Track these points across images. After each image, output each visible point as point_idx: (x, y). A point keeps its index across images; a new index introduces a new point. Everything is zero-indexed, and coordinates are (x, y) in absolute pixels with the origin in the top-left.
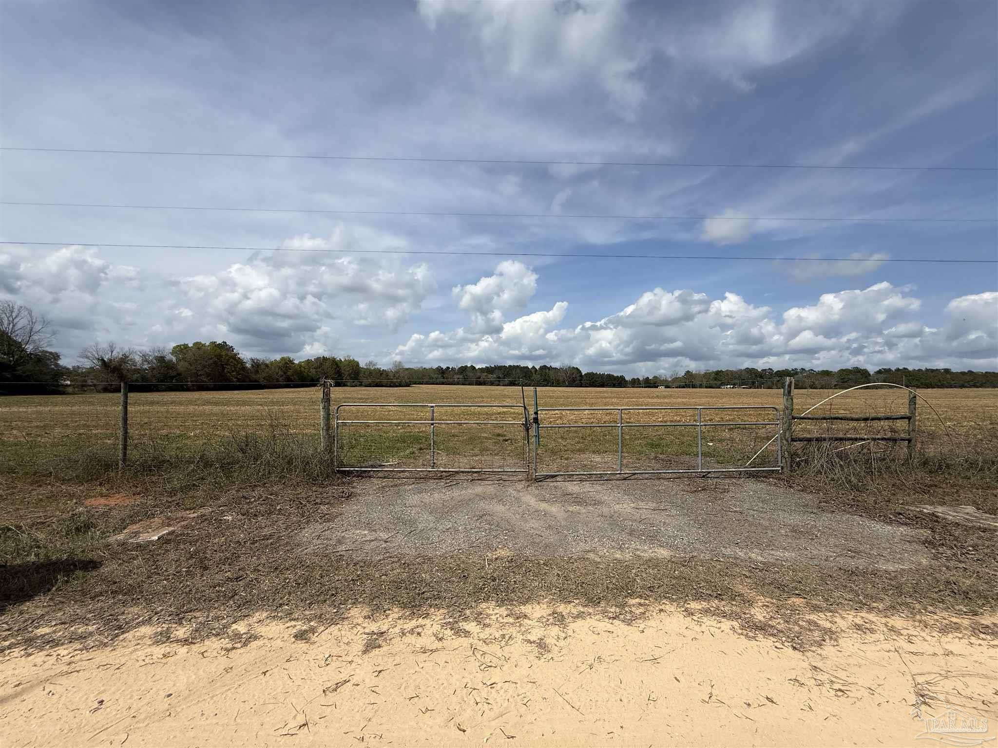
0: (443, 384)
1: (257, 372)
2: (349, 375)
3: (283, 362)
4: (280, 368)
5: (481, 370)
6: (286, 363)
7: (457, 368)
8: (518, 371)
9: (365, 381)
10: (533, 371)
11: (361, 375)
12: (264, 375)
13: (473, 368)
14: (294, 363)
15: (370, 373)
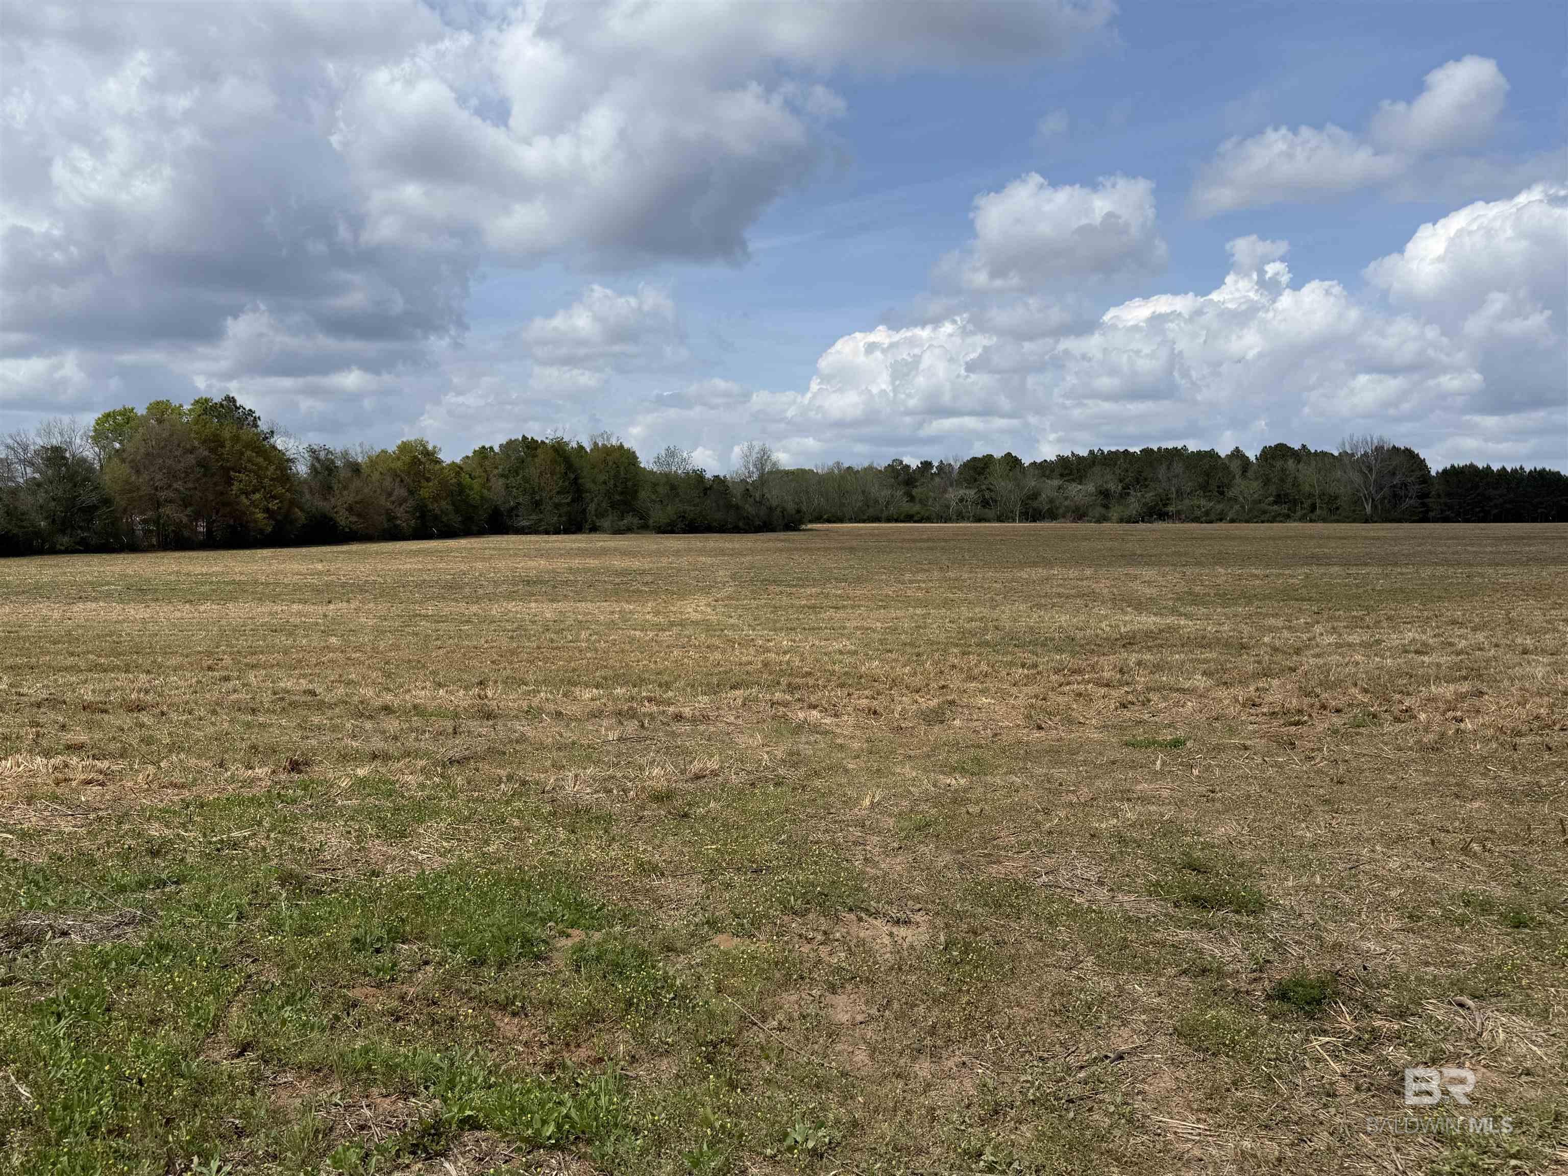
0: (909, 518)
1: (327, 490)
2: (608, 494)
3: (407, 458)
4: (395, 475)
5: (1043, 469)
6: (415, 461)
7: (957, 466)
8: (1178, 467)
9: (658, 515)
10: (1235, 466)
11: (643, 495)
12: (349, 497)
13: (1012, 461)
14: (438, 462)
15: (673, 488)
